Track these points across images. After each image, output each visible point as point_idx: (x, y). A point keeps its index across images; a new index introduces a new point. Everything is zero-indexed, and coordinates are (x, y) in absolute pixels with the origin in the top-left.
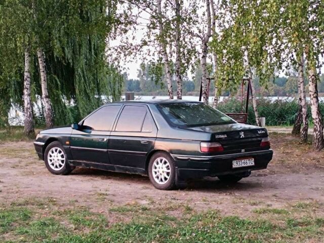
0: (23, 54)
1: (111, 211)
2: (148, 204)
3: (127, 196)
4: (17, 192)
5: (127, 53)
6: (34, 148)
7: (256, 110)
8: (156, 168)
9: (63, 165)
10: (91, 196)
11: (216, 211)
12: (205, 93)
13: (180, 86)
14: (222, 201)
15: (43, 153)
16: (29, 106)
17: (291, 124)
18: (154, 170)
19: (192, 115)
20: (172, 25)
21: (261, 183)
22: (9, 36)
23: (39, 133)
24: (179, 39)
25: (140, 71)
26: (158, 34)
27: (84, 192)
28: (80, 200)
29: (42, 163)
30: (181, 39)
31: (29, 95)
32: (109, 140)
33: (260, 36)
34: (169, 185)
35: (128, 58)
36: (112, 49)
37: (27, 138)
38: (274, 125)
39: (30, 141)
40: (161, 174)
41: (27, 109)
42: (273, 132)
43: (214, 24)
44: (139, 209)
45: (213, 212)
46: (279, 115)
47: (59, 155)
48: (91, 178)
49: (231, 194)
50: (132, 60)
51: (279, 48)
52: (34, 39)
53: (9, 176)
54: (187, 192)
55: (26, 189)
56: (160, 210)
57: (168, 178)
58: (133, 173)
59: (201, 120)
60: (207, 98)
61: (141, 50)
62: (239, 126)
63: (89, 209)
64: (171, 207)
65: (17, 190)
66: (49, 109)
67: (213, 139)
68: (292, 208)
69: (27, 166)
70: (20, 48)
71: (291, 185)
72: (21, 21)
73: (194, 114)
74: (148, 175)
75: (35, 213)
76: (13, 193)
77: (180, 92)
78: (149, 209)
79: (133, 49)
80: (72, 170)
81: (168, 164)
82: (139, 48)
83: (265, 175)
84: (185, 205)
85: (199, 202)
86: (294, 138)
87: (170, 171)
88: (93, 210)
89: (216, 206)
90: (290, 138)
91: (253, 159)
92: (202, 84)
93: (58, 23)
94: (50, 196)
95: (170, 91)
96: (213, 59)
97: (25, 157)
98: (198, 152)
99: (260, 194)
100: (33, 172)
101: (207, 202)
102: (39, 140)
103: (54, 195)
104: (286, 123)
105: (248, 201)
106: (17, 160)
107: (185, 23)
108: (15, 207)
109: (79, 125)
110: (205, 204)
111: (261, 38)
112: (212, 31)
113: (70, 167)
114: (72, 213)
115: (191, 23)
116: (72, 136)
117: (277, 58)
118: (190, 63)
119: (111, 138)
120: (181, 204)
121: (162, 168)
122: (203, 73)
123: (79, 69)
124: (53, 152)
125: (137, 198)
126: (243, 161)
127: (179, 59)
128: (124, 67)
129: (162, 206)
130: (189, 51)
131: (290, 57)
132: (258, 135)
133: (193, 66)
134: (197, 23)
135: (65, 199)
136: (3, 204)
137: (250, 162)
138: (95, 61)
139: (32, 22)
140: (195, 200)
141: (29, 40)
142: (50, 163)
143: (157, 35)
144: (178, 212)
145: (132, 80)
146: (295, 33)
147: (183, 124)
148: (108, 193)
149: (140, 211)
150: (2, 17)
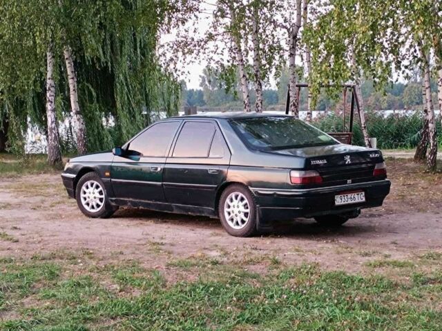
0: (44, 54)
1: (168, 266)
2: (220, 256)
3: (190, 245)
4: (40, 242)
5: (186, 50)
6: (62, 183)
7: (365, 127)
8: (229, 207)
9: (102, 204)
10: (141, 247)
11: (313, 265)
12: (294, 105)
13: (259, 95)
14: (322, 252)
15: (75, 189)
16: (54, 125)
17: (412, 147)
18: (226, 210)
19: (278, 133)
20: (248, 12)
21: (375, 226)
22: (24, 30)
23: (68, 161)
24: (257, 32)
25: (203, 78)
26: (229, 24)
27: (131, 240)
28: (126, 251)
29: (73, 203)
30: (261, 31)
31: (54, 110)
32: (164, 169)
33: (371, 24)
34: (247, 230)
35: (189, 57)
36: (166, 45)
37: (52, 169)
38: (389, 148)
39: (56, 174)
40: (236, 215)
41: (51, 129)
42: (388, 158)
43: (306, 9)
44: (208, 263)
45: (309, 266)
46: (396, 134)
47: (97, 191)
48: (141, 222)
49: (333, 241)
50: (193, 60)
51: (397, 41)
52: (59, 34)
53: (29, 220)
54: (273, 239)
55: (52, 238)
56: (236, 264)
57: (246, 220)
58: (198, 214)
59: (290, 140)
60: (297, 111)
61: (205, 47)
62: (342, 148)
63: (138, 263)
64: (252, 260)
65: (40, 239)
66: (81, 130)
67: (308, 166)
68: (419, 259)
69: (52, 206)
70: (40, 46)
71: (416, 228)
72: (41, 10)
73: (281, 132)
74: (219, 217)
75: (65, 270)
76: (34, 243)
77: (260, 104)
78: (222, 263)
79: (195, 46)
80: (114, 212)
81: (246, 201)
82: (203, 43)
83: (380, 215)
84: (271, 257)
85: (289, 253)
86: (418, 165)
87: (248, 211)
88: (145, 266)
89: (314, 258)
90: (412, 165)
91: (363, 193)
92: (290, 92)
93: (92, 11)
94: (85, 247)
95: (246, 102)
96: (305, 58)
97: (49, 195)
98: (288, 184)
99: (374, 241)
100: (61, 215)
101: (302, 253)
102: (69, 171)
103: (91, 245)
104: (405, 145)
105: (357, 251)
106: (39, 199)
107: (265, 9)
108: (38, 262)
109: (122, 150)
110: (299, 255)
111: (372, 26)
112: (302, 19)
113: (112, 207)
114: (115, 268)
115: (274, 9)
116: (113, 164)
117: (394, 54)
118: (273, 64)
119: (167, 166)
120: (265, 255)
121: (238, 207)
122: (291, 77)
123: (121, 75)
124: (87, 187)
125: (205, 249)
126: (349, 196)
127: (257, 59)
128: (182, 70)
129: (240, 259)
130: (271, 48)
131: (413, 53)
132: (369, 160)
133: (276, 69)
134: (282, 9)
135: (106, 251)
136: (21, 259)
137: (360, 198)
138: (142, 64)
139: (56, 10)
140: (284, 250)
141: (53, 35)
142: (83, 202)
143: (227, 26)
144: (262, 267)
145: (193, 90)
146: (419, 18)
147: (266, 146)
148: (164, 241)
149: (209, 266)
150: (16, 4)
